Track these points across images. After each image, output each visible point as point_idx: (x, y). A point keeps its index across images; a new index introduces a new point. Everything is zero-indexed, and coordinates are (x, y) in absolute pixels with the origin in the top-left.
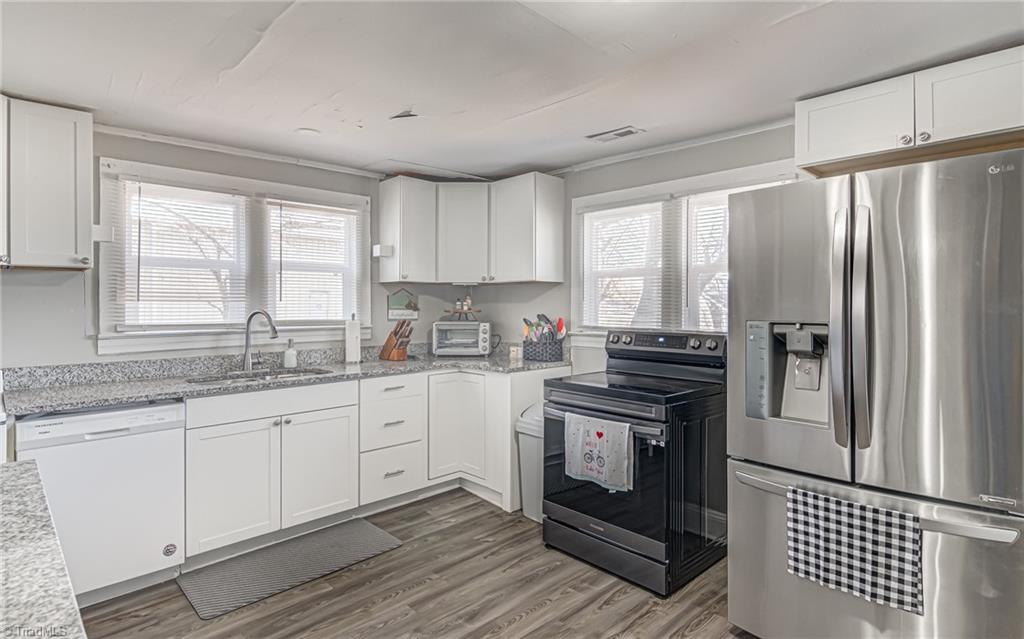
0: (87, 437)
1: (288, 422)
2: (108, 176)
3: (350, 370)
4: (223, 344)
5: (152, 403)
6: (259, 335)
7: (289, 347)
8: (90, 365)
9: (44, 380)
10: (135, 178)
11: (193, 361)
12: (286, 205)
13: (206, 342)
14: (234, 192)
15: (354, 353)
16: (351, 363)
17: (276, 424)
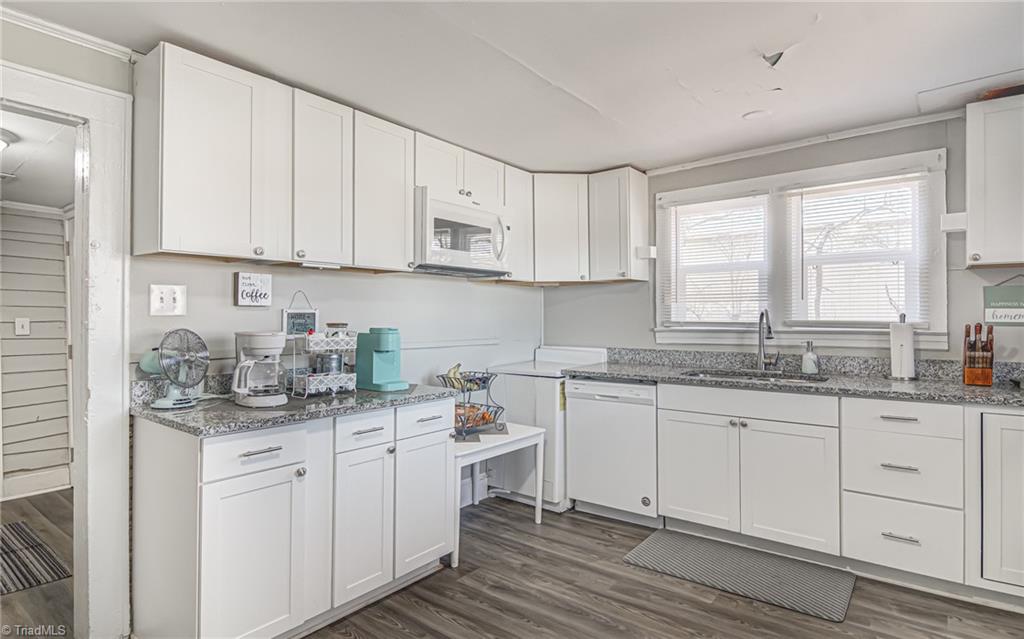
0: (597, 397)
1: (745, 425)
2: (661, 207)
3: (896, 387)
4: (747, 342)
5: (641, 382)
6: (783, 336)
7: (808, 350)
8: (650, 351)
9: (626, 358)
10: (676, 203)
11: (718, 355)
12: (808, 193)
13: (732, 340)
14: (754, 193)
15: (902, 365)
16: (896, 379)
17: (733, 424)
